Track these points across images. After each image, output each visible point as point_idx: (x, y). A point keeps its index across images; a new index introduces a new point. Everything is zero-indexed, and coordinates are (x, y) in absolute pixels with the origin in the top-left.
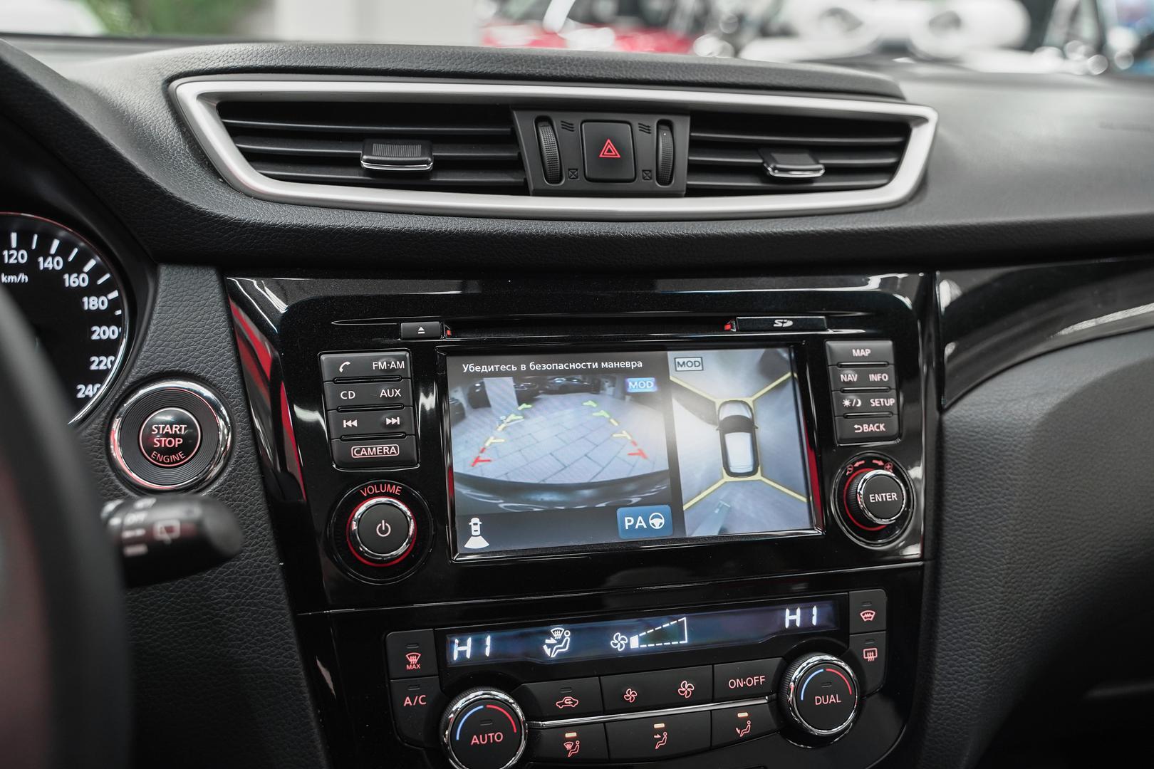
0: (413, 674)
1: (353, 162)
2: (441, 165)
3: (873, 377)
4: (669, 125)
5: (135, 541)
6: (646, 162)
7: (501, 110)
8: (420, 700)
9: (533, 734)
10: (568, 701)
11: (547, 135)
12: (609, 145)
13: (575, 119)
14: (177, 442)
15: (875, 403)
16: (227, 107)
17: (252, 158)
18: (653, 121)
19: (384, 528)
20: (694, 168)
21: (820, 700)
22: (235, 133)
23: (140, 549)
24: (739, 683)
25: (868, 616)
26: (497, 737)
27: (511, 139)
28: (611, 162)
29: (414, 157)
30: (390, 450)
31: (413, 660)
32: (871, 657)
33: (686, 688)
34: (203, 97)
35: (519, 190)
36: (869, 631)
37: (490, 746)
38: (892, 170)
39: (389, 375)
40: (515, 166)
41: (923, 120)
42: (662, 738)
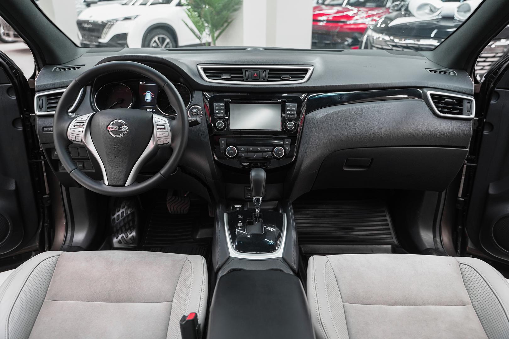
0: (223, 144)
1: (220, 77)
2: (232, 77)
3: (292, 109)
4: (265, 71)
5: (190, 121)
6: (261, 77)
7: (241, 69)
8: (223, 146)
9: (238, 153)
10: (243, 149)
11: (247, 73)
12: (256, 74)
13: (251, 70)
14: (196, 113)
15: (292, 112)
16: (204, 69)
17: (207, 76)
18: (263, 71)
19: (220, 125)
20: (269, 77)
21: (278, 152)
22: (205, 73)
23: (191, 122)
24: (267, 149)
25: (287, 142)
26: (233, 152)
27: (242, 73)
28: (256, 77)
29: (228, 76)
30: (222, 115)
31: (223, 142)
32: (287, 148)
33: (259, 149)
34: (201, 68)
35: (243, 81)
36: (287, 144)
37: (232, 153)
38: (304, 77)
39: (222, 106)
40: (242, 77)
41: (310, 69)
42: (255, 156)
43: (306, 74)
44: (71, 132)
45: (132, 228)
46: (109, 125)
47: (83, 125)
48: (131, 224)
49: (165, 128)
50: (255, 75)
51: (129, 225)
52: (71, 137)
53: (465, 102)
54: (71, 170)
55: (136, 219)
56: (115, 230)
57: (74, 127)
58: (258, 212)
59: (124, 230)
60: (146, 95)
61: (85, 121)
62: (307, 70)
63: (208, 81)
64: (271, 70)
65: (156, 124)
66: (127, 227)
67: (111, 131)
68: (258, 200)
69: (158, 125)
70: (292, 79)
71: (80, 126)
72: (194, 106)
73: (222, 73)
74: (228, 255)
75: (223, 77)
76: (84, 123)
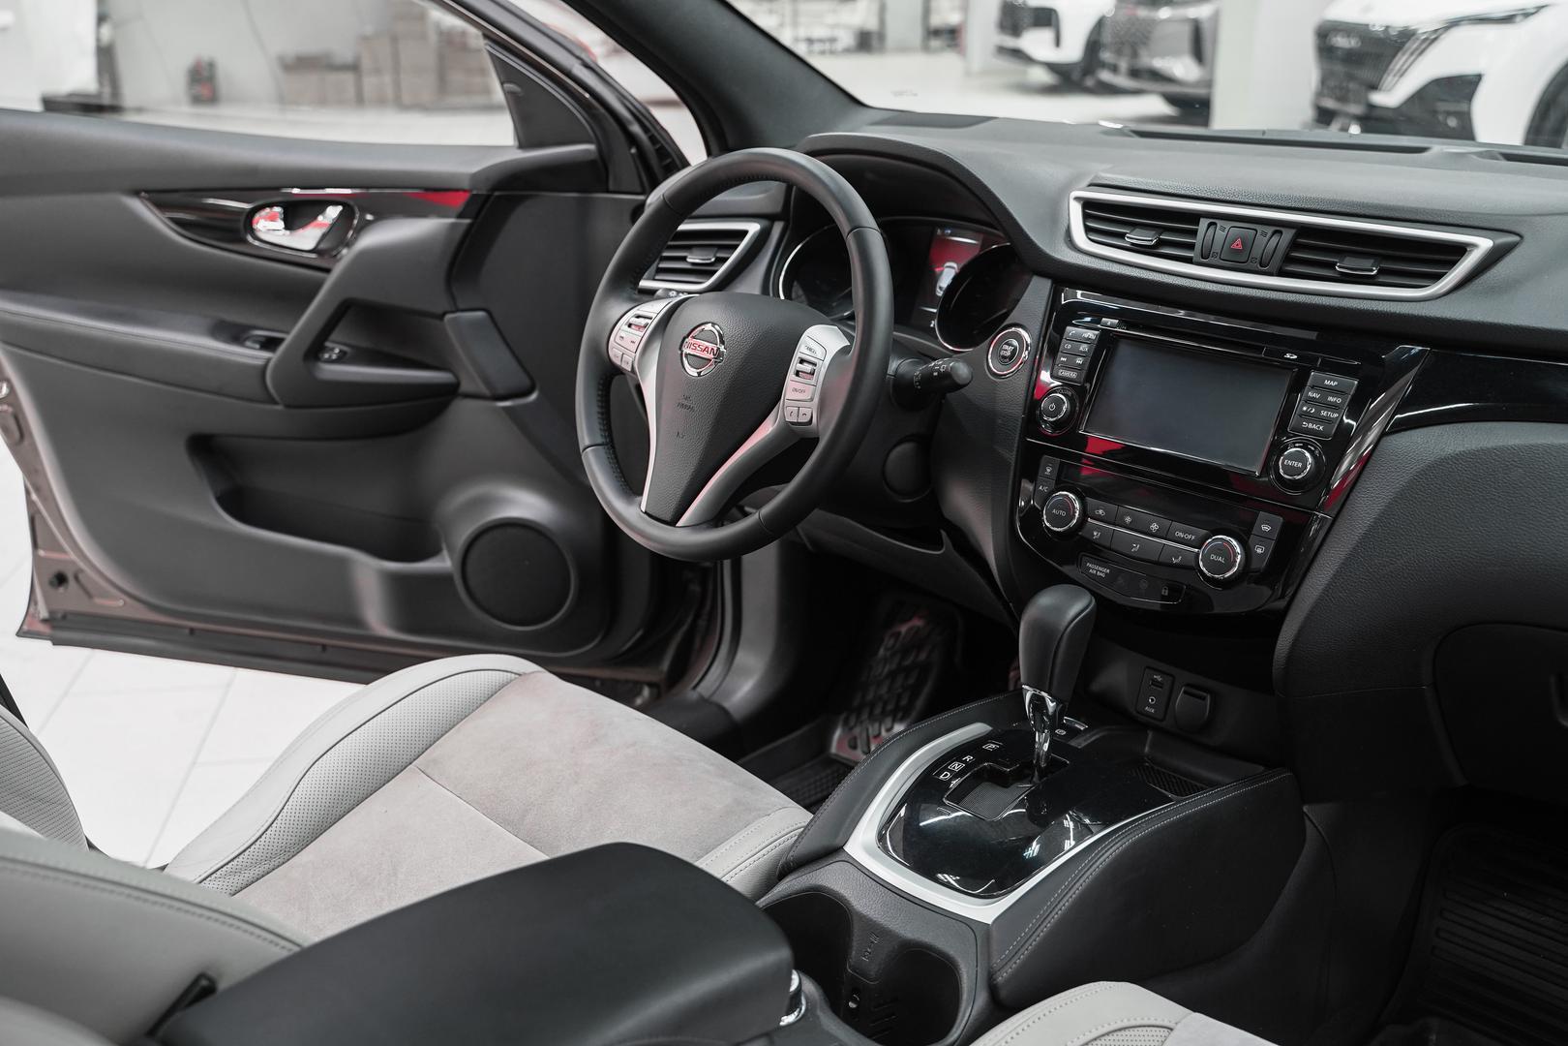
0: (1047, 477)
1: (1122, 236)
2: (1160, 243)
3: (1330, 399)
4: (1281, 232)
5: (937, 371)
6: (1257, 252)
7: (1194, 217)
8: (1045, 488)
9: (1082, 522)
10: (1103, 513)
11: (1211, 231)
12: (1240, 241)
13: (1228, 225)
14: (1009, 354)
15: (1324, 413)
16: (1088, 205)
17: (1088, 230)
18: (1270, 230)
19: (1053, 407)
20: (1288, 259)
21: (1213, 557)
22: (1086, 217)
23: (936, 374)
24: (1181, 535)
25: (1266, 528)
26: (1063, 513)
27: (1194, 233)
28: (1237, 251)
29: (1146, 238)
30: (1073, 375)
31: (1048, 470)
32: (1259, 551)
33: (1154, 527)
34: (1077, 199)
35: (1188, 260)
36: (1264, 536)
37: (1059, 516)
38: (1438, 277)
39: (1087, 341)
40: (1191, 247)
41: (1474, 246)
42: (1136, 547)
43: (1452, 264)
44: (618, 340)
45: (900, 715)
46: (688, 336)
47: (645, 327)
48: (904, 702)
49: (813, 373)
50: (1234, 246)
51: (898, 702)
52: (615, 353)
54: (587, 443)
56: (856, 703)
58: (1041, 745)
59: (878, 711)
60: (941, 272)
61: (654, 316)
62: (1460, 250)
63: (1084, 248)
64: (1304, 230)
65: (799, 355)
66: (890, 707)
67: (686, 355)
68: (1038, 703)
69: (802, 361)
70: (1381, 279)
71: (639, 327)
72: (1013, 329)
73: (1134, 225)
74: (838, 842)
75: (1135, 237)
76: (649, 321)
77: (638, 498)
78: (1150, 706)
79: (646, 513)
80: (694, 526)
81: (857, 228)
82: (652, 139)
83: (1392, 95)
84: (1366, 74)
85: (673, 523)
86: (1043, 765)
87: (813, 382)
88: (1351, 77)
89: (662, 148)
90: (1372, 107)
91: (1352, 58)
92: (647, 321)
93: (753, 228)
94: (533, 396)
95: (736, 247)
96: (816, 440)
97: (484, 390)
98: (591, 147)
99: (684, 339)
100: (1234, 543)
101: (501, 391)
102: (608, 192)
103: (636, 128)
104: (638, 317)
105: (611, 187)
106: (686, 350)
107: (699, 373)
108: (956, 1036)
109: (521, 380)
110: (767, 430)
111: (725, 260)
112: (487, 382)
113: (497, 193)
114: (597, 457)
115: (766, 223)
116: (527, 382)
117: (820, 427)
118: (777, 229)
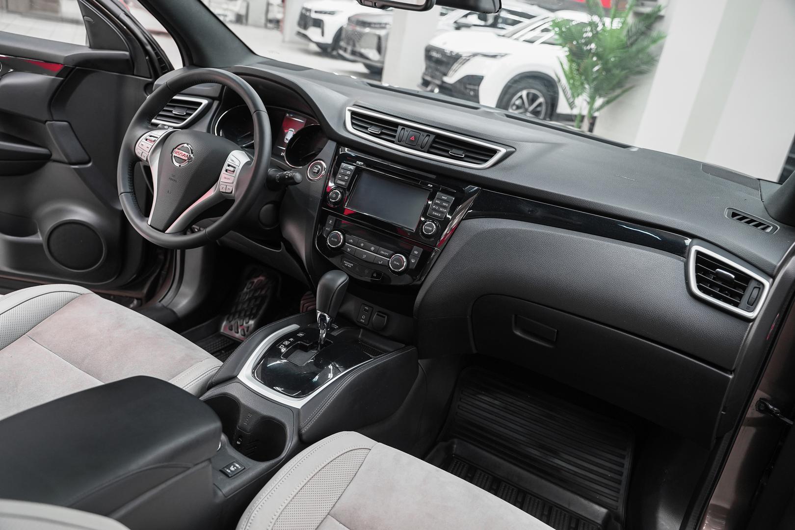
0: (330, 224)
1: (367, 128)
2: (382, 133)
3: (444, 204)
4: (430, 136)
5: (287, 176)
6: (420, 143)
7: (396, 125)
8: (329, 229)
9: (343, 244)
10: (351, 241)
11: (403, 132)
12: (414, 137)
13: (410, 130)
14: (316, 171)
15: (441, 209)
16: (353, 113)
17: (353, 124)
18: (425, 134)
19: (334, 196)
20: (431, 147)
21: (395, 262)
22: (352, 118)
24: (383, 253)
25: (416, 252)
26: (336, 240)
27: (396, 131)
28: (412, 141)
29: (377, 131)
30: (343, 183)
31: (331, 222)
32: (413, 261)
33: (373, 249)
34: (349, 110)
35: (393, 142)
36: (415, 256)
37: (334, 241)
38: (486, 161)
39: (350, 170)
40: (394, 137)
41: (500, 151)
42: (364, 256)
43: (492, 156)
44: (140, 145)
45: (252, 317)
46: (176, 148)
47: (154, 141)
48: (254, 311)
49: (234, 171)
50: (411, 139)
51: (252, 311)
52: (138, 152)
53: (753, 284)
54: (122, 191)
55: (264, 307)
56: (233, 310)
57: (146, 140)
58: (322, 334)
59: (242, 315)
60: (287, 132)
61: (159, 137)
62: (495, 152)
63: (351, 131)
64: (438, 136)
65: (228, 163)
66: (248, 313)
67: (174, 156)
68: (323, 318)
69: (229, 165)
70: (466, 159)
71: (151, 141)
72: (318, 161)
73: (372, 125)
74: (235, 374)
75: (371, 130)
76: (156, 139)
77: (147, 218)
78: (363, 319)
79: (150, 225)
80: (174, 233)
81: (257, 110)
82: (156, 53)
83: (451, 79)
84: (442, 69)
85: (163, 231)
86: (322, 343)
87: (234, 175)
88: (437, 70)
89: (161, 58)
90: (443, 82)
91: (438, 62)
92: (155, 139)
93: (205, 102)
94: (90, 165)
95: (196, 109)
96: (233, 201)
97: (65, 160)
98: (127, 53)
99: (174, 149)
100: (403, 257)
101: (73, 161)
102: (133, 75)
103: (149, 48)
104: (151, 136)
105: (135, 73)
106: (174, 154)
107: (180, 166)
108: (284, 455)
109: (83, 156)
110: (211, 194)
111: (191, 114)
112: (66, 155)
113: (77, 68)
114: (127, 198)
115: (211, 100)
116: (87, 158)
117: (236, 196)
118: (216, 104)
